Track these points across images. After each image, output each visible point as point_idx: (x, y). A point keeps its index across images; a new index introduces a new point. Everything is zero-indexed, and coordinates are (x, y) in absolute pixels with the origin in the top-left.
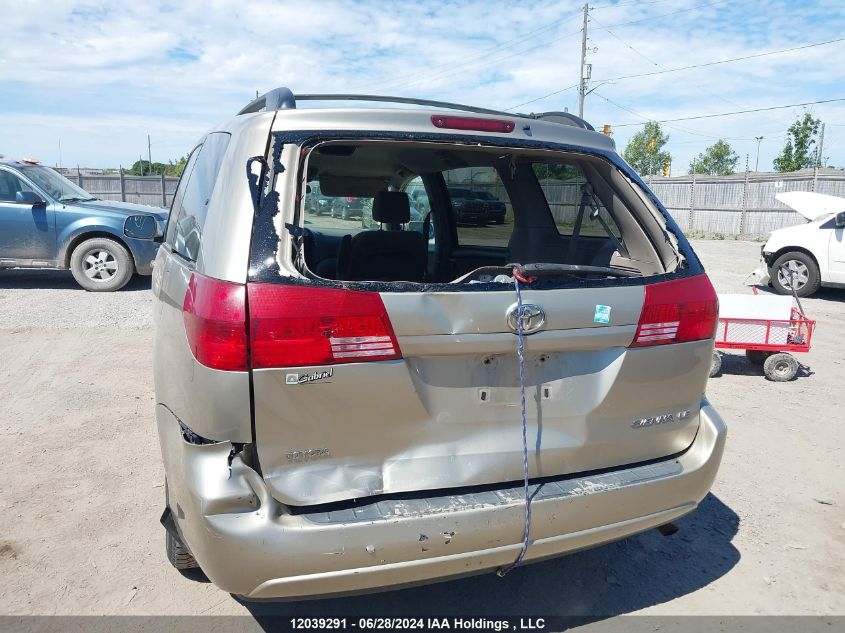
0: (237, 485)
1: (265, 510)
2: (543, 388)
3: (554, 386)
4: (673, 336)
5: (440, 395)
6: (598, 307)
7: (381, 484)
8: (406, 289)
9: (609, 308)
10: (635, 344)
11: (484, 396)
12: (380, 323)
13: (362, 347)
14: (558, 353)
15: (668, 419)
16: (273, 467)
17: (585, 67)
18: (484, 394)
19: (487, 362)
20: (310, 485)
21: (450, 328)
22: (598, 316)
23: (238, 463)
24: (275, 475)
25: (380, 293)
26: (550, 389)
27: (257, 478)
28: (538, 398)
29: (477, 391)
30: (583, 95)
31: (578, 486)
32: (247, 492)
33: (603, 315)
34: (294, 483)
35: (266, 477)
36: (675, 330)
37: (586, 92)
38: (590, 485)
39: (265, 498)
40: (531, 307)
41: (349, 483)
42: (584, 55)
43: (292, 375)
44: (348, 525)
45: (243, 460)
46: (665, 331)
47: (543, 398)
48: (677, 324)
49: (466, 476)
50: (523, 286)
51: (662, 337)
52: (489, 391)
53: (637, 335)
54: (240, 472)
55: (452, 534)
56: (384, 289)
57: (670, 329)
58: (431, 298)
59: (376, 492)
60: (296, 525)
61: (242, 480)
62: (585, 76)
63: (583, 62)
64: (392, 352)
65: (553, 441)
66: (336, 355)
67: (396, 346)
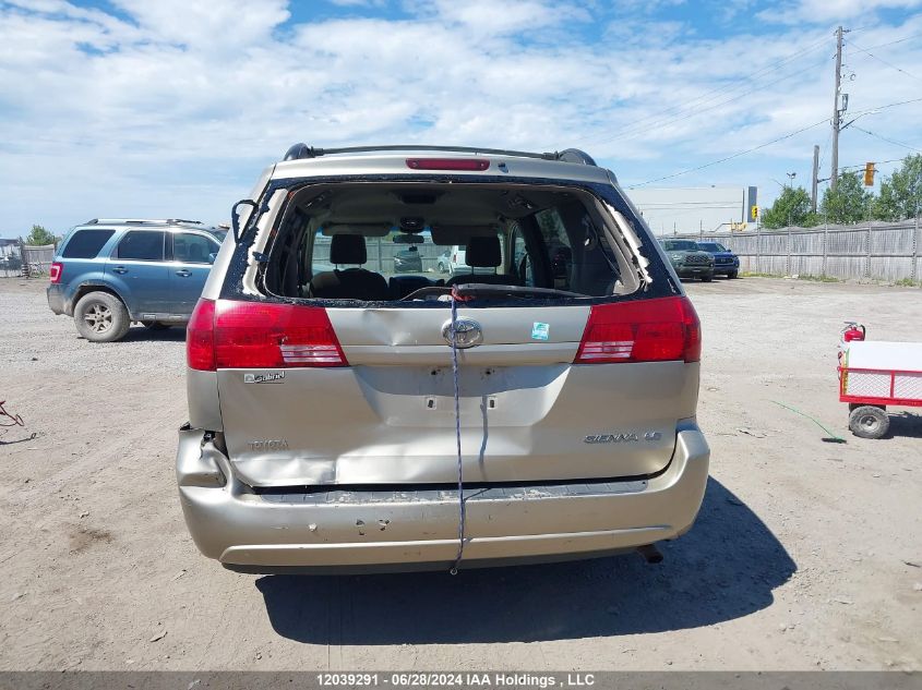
0: (208, 464)
1: (230, 486)
2: (489, 399)
3: (498, 397)
4: (627, 355)
5: (388, 400)
6: (536, 324)
7: (333, 474)
8: (348, 306)
9: (547, 326)
10: (578, 361)
11: (431, 404)
12: (327, 335)
13: (315, 354)
14: (503, 367)
15: (632, 438)
16: (238, 453)
17: (840, 98)
18: (431, 402)
19: (434, 373)
20: (268, 470)
21: (390, 340)
22: (535, 332)
23: (209, 447)
24: (239, 459)
25: (327, 309)
26: (495, 399)
27: (225, 460)
28: (483, 408)
29: (423, 400)
30: (837, 131)
31: (521, 492)
32: (214, 470)
33: (541, 332)
34: (255, 467)
35: (232, 460)
36: (630, 349)
37: (841, 126)
38: (534, 493)
39: (230, 477)
40: (466, 323)
41: (303, 473)
42: (838, 84)
43: (250, 374)
44: (295, 506)
45: (215, 446)
46: (621, 349)
47: (489, 408)
48: (631, 343)
49: (410, 474)
50: (458, 304)
51: (615, 356)
52: (436, 399)
53: (580, 351)
54: (210, 454)
55: (387, 523)
56: (331, 306)
57: (624, 349)
58: (373, 314)
59: (330, 482)
60: (253, 502)
61: (212, 461)
62: (840, 108)
63: (838, 93)
64: (340, 360)
65: (497, 448)
66: (286, 360)
67: (342, 355)
